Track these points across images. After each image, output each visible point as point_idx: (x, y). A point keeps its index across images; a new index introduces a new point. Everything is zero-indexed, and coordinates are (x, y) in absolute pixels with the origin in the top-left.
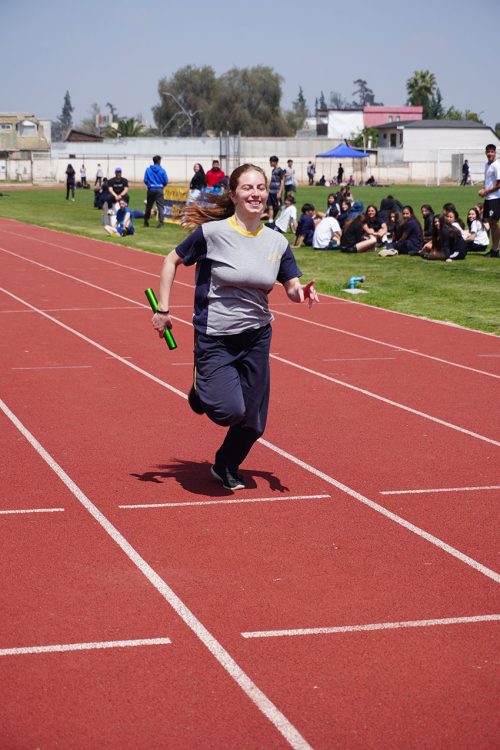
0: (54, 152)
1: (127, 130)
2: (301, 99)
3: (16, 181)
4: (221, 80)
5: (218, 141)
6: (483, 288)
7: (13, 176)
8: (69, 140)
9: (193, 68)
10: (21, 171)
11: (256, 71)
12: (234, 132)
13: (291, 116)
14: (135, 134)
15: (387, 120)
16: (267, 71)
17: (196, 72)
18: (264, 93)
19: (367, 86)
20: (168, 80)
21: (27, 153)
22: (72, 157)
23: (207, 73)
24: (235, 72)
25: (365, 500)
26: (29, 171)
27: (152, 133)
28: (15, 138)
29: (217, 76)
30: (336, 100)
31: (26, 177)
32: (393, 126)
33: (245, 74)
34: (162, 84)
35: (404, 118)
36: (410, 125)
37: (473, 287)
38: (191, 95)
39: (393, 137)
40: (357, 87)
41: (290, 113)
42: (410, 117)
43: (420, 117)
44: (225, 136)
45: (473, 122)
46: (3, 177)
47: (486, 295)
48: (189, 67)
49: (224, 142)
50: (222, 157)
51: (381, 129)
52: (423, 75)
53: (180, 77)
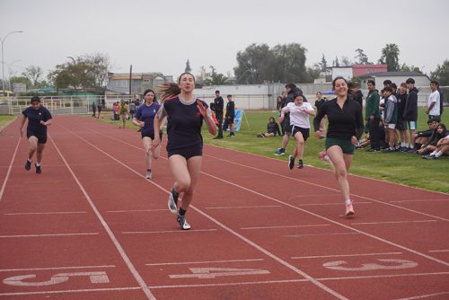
1: (217, 81)
2: (324, 61)
4: (272, 51)
5: (267, 87)
9: (257, 45)
11: (292, 46)
12: (276, 81)
14: (222, 83)
15: (367, 72)
16: (297, 46)
17: (258, 47)
18: (296, 58)
19: (363, 53)
20: (242, 52)
23: (265, 47)
24: (279, 46)
27: (230, 83)
29: (270, 49)
30: (345, 62)
32: (369, 76)
33: (284, 47)
34: (239, 54)
35: (376, 71)
36: (379, 75)
38: (256, 60)
40: (358, 53)
41: (310, 70)
42: (380, 70)
43: (386, 70)
44: (271, 83)
45: (416, 72)
48: (254, 44)
49: (271, 87)
50: (269, 95)
51: (363, 78)
52: (392, 46)
53: (249, 50)
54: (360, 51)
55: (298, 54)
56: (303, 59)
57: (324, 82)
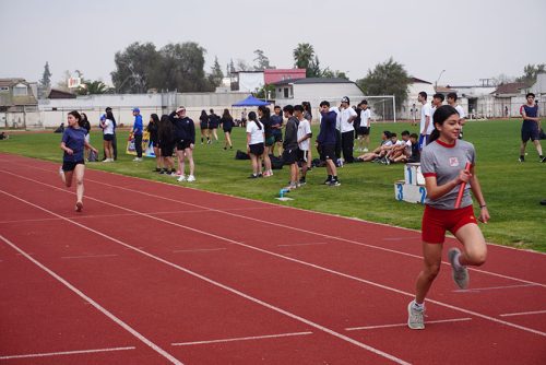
0: (41, 107)
1: (93, 89)
2: (217, 64)
3: (13, 128)
4: (160, 52)
5: (159, 96)
6: (372, 194)
7: (11, 125)
8: (50, 97)
9: (140, 45)
10: (16, 121)
11: (187, 45)
12: (172, 89)
13: (211, 77)
14: (99, 92)
15: (281, 78)
16: (194, 45)
17: (142, 47)
18: (192, 61)
19: (264, 55)
20: (122, 53)
21: (21, 108)
22: (54, 109)
23: (150, 47)
24: (171, 46)
25: (337, 334)
26: (22, 120)
27: (111, 92)
28: (12, 96)
29: (157, 49)
30: (241, 65)
31: (20, 125)
32: (285, 83)
33: (178, 46)
34: (117, 55)
35: (292, 77)
36: (297, 81)
37: (365, 194)
38: (139, 63)
39: (286, 90)
40: (257, 55)
42: (297, 76)
43: (304, 76)
44: (165, 92)
45: (342, 79)
46: (4, 125)
47: (377, 199)
48: (137, 43)
49: (165, 96)
50: (164, 107)
51: (277, 85)
52: (305, 46)
53: (130, 50)
54: (260, 52)
55: (194, 55)
56: (201, 62)
57: (229, 91)
